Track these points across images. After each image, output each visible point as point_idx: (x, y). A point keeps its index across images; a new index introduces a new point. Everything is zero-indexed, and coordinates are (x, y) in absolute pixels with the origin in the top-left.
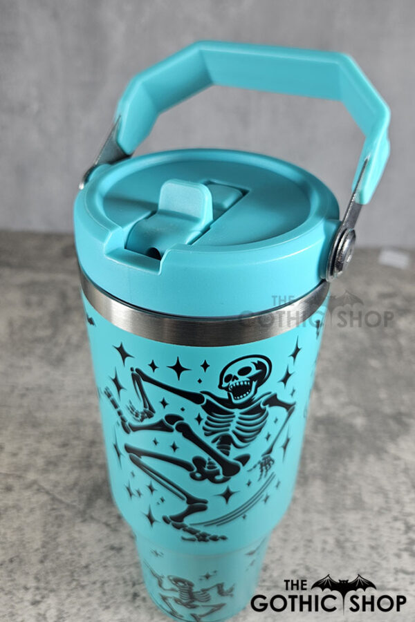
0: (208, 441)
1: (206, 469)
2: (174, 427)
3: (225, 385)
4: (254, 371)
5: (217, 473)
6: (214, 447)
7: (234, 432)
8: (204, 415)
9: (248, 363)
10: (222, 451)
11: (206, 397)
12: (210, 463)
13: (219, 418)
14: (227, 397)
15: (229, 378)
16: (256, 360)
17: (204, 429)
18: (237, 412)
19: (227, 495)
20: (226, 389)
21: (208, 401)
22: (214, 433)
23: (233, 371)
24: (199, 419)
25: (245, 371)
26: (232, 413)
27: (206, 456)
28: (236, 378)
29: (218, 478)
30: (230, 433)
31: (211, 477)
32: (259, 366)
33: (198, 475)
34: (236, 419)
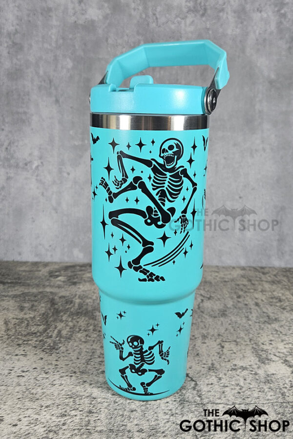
0: (154, 193)
1: (153, 216)
2: (137, 185)
3: (162, 155)
4: (175, 149)
5: (158, 219)
6: (157, 198)
7: (167, 188)
8: (153, 175)
9: (172, 142)
10: (161, 202)
11: (154, 163)
12: (156, 211)
13: (159, 177)
14: (163, 163)
15: (164, 151)
16: (176, 142)
17: (152, 185)
18: (168, 174)
19: (164, 238)
20: (163, 157)
21: (154, 165)
22: (158, 187)
23: (166, 146)
24: (150, 178)
25: (171, 147)
26: (166, 175)
27: (153, 206)
28: (167, 151)
29: (160, 223)
30: (165, 189)
31: (154, 222)
32: (177, 146)
33: (149, 221)
34: (168, 180)
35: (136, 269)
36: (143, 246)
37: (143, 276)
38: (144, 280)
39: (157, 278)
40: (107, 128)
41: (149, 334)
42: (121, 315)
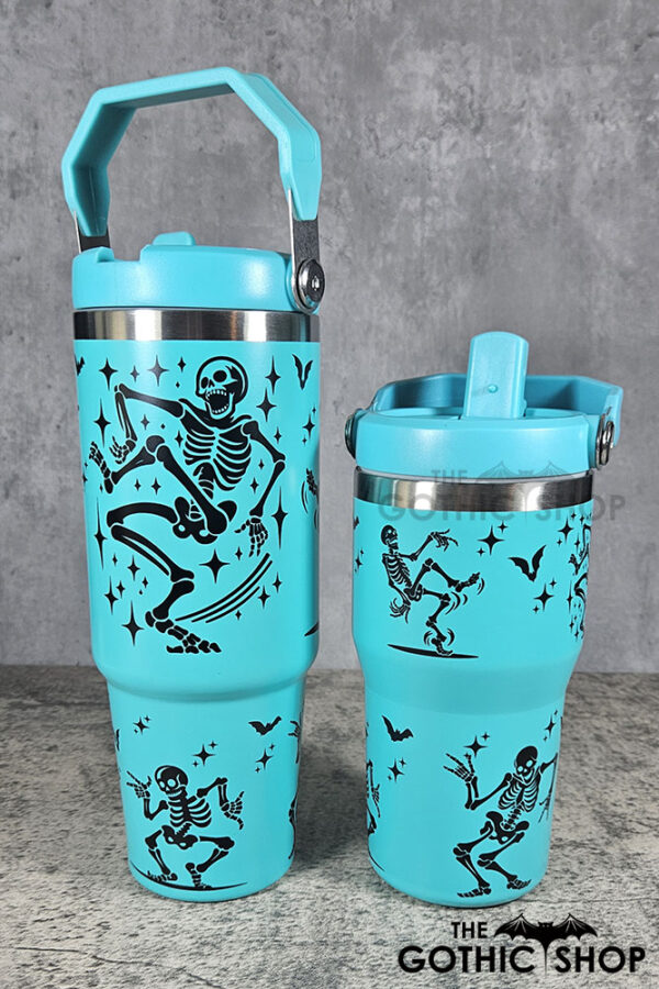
0: (189, 470)
1: (189, 518)
2: (155, 454)
3: (202, 391)
4: (229, 380)
5: (200, 525)
6: (196, 480)
7: (215, 461)
8: (184, 433)
9: (222, 366)
10: (205, 490)
11: (185, 407)
12: (194, 508)
13: (199, 437)
14: (205, 409)
15: (205, 382)
16: (231, 365)
17: (185, 454)
18: (217, 432)
19: (215, 565)
20: (203, 396)
21: (187, 412)
22: (197, 459)
23: (209, 373)
24: (179, 439)
25: (220, 376)
26: (212, 433)
27: (189, 497)
28: (212, 383)
29: (204, 533)
30: (211, 461)
31: (193, 530)
32: (234, 373)
33: (182, 528)
34: (216, 443)
35: (161, 628)
36: (173, 579)
37: (175, 642)
38: (179, 650)
39: (205, 646)
40: (105, 338)
41: (196, 764)
42: (141, 726)
